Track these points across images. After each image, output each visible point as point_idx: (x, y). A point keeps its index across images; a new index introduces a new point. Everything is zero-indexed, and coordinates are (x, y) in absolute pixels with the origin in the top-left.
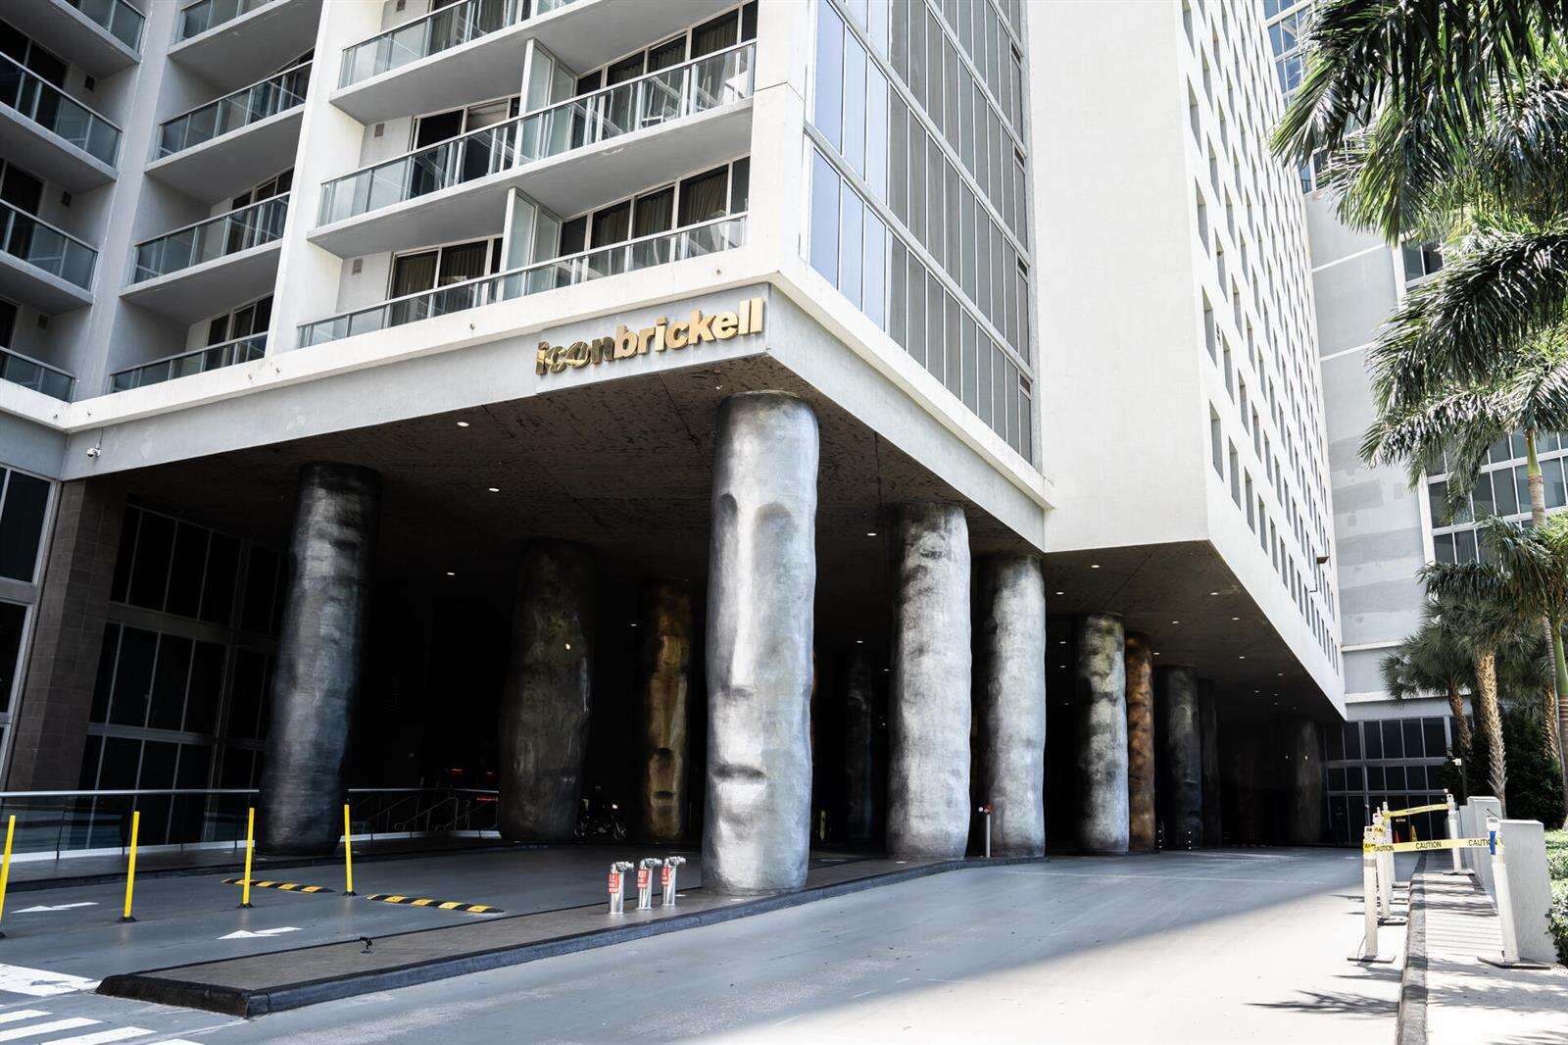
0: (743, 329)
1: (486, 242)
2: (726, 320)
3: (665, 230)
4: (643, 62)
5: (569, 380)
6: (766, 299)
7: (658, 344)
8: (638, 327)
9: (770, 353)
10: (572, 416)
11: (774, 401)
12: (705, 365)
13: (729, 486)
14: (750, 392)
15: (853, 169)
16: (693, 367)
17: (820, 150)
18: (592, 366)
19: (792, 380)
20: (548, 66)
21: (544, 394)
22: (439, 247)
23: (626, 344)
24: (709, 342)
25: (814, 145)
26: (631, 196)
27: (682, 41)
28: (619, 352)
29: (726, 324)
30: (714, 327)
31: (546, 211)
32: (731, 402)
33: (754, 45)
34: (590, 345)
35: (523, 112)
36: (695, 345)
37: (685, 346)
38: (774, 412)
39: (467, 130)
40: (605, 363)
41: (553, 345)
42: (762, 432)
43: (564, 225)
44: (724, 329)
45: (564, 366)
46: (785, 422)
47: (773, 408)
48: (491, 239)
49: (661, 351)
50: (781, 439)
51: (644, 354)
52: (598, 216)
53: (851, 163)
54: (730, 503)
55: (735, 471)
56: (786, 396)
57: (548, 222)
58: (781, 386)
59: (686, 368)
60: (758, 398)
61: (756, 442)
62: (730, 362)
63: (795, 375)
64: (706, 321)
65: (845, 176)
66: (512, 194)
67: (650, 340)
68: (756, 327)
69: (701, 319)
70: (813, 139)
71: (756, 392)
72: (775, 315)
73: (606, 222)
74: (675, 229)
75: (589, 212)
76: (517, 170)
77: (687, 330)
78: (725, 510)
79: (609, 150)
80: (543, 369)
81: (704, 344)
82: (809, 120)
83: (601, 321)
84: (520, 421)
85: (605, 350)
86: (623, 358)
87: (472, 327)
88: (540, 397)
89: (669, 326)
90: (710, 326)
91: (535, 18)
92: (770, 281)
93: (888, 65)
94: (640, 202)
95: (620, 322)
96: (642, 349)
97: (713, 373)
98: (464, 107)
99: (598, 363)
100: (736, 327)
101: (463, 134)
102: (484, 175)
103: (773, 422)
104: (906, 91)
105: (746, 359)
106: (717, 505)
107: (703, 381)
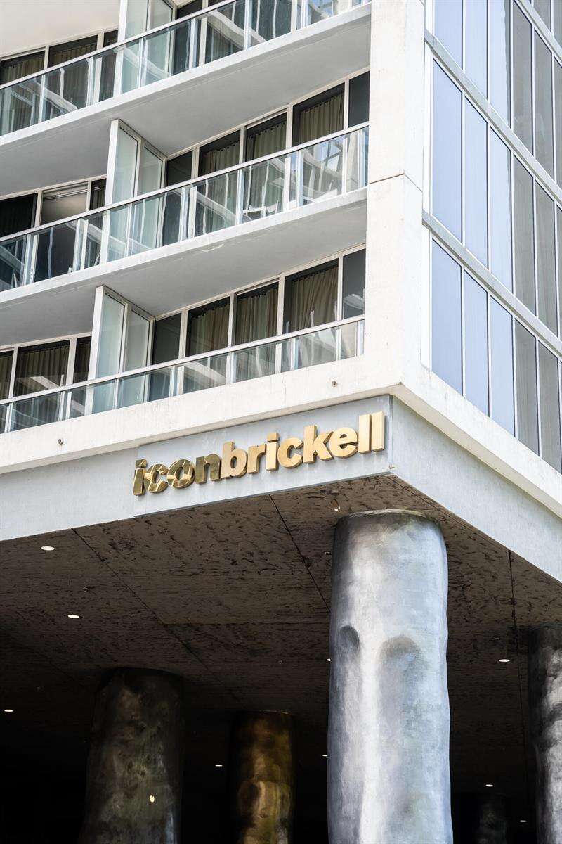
0: (363, 447)
1: (67, 342)
2: (344, 436)
3: (268, 336)
4: (239, 141)
5: (172, 501)
6: (388, 413)
7: (270, 462)
8: (247, 444)
9: (394, 472)
10: (172, 538)
11: (397, 522)
12: (321, 485)
13: (349, 617)
14: (369, 512)
15: (474, 257)
16: (309, 487)
17: (439, 241)
18: (196, 486)
19: (416, 498)
20: (133, 147)
21: (142, 517)
22: (15, 347)
23: (234, 462)
24: (327, 460)
25: (432, 236)
26: (230, 293)
27: (281, 119)
28: (227, 471)
29: (344, 441)
30: (331, 444)
31: (136, 310)
32: (349, 522)
33: (366, 130)
34: (194, 463)
35: (109, 202)
36: (310, 463)
37: (300, 464)
38: (397, 534)
39: (42, 223)
40: (210, 483)
41: (152, 463)
42: (383, 555)
43: (156, 324)
44: (343, 446)
45: (164, 487)
46: (410, 544)
47: (395, 529)
48: (73, 339)
49: (272, 470)
50: (405, 564)
51: (254, 473)
52: (193, 314)
53: (472, 249)
54: (352, 636)
55: (356, 600)
56: (409, 515)
57: (139, 321)
58: (404, 505)
59: (301, 489)
60: (378, 518)
61: (378, 568)
62: (350, 482)
63: (420, 494)
64: (322, 437)
65: (468, 267)
66: (100, 293)
67: (261, 457)
68: (378, 444)
69: (316, 434)
70: (431, 230)
71: (376, 512)
72: (399, 431)
73: (202, 322)
74: (280, 336)
75: (184, 310)
76: (105, 267)
77: (301, 447)
78: (346, 646)
79: (208, 247)
80: (142, 488)
81: (320, 464)
82: (427, 210)
83: (206, 437)
84: (112, 545)
85: (208, 469)
86: (231, 477)
87: (60, 442)
88: (137, 520)
89: (280, 442)
90: (326, 443)
91: (119, 98)
92: (391, 393)
93: (511, 133)
94: (240, 298)
95: (226, 438)
96: (252, 467)
97: (330, 493)
98: (39, 190)
99: (203, 483)
100: (355, 444)
101: (38, 227)
102: (66, 272)
103: (397, 545)
104: (532, 161)
105: (367, 479)
106: (337, 639)
107: (319, 501)
